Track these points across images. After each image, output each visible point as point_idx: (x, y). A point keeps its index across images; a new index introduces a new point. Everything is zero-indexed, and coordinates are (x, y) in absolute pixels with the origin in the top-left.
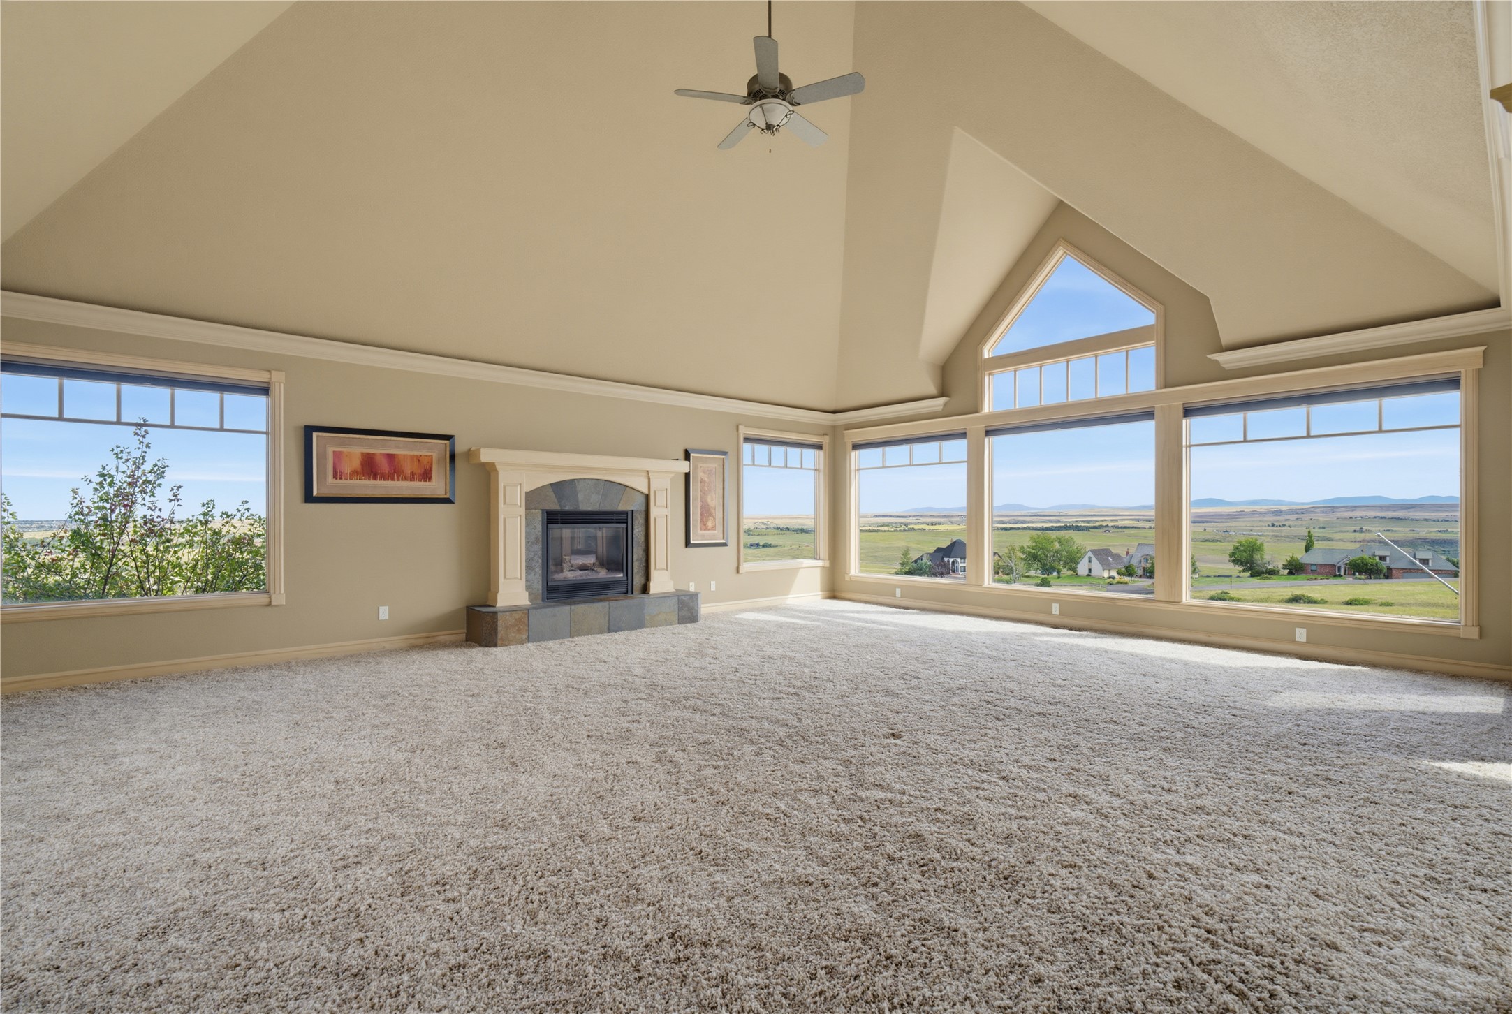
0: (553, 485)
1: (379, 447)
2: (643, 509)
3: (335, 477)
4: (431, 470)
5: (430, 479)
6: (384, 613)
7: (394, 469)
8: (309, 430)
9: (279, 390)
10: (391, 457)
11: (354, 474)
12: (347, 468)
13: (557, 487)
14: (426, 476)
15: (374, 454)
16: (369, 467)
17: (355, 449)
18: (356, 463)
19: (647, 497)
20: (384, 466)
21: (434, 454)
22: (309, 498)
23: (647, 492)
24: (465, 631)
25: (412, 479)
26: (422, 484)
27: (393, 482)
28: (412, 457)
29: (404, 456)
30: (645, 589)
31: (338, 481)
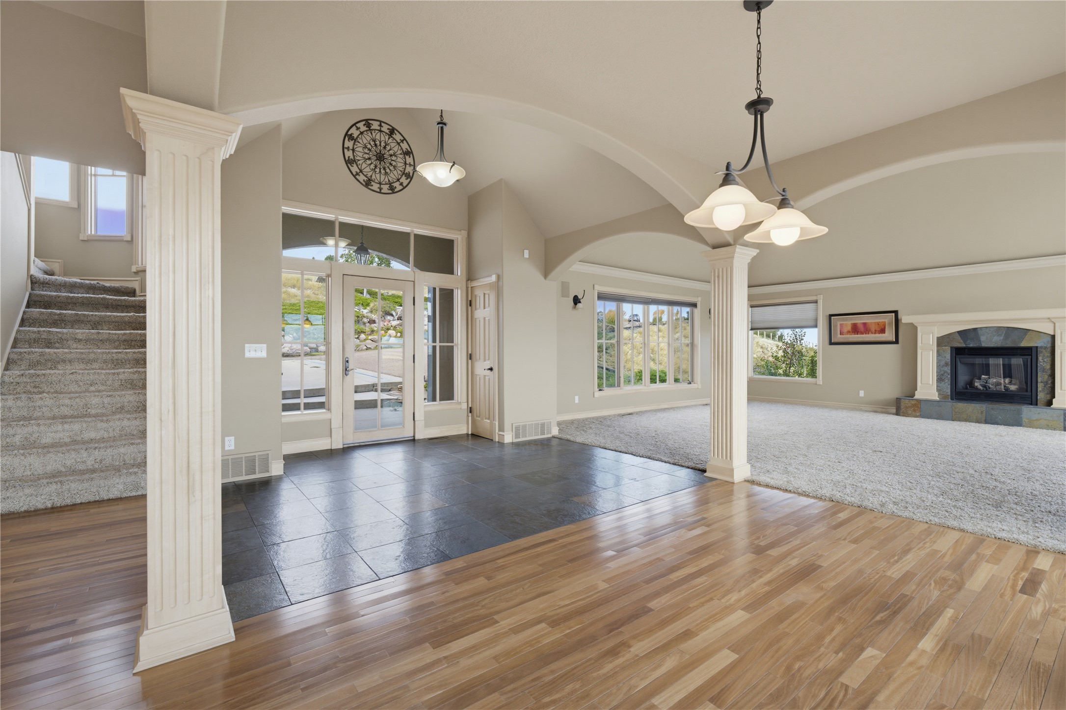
0: (959, 332)
1: (860, 320)
2: (1049, 345)
3: (841, 334)
4: (885, 328)
5: (884, 333)
6: (862, 394)
7: (866, 329)
8: (831, 316)
9: (820, 303)
10: (865, 324)
11: (848, 332)
12: (845, 330)
13: (962, 333)
14: (883, 331)
15: (857, 323)
16: (855, 329)
17: (848, 322)
18: (849, 328)
19: (1053, 337)
20: (861, 328)
21: (887, 321)
22: (831, 343)
23: (1052, 334)
24: (895, 408)
25: (875, 333)
26: (881, 335)
27: (866, 335)
28: (875, 323)
29: (871, 323)
30: (1049, 403)
31: (842, 336)
